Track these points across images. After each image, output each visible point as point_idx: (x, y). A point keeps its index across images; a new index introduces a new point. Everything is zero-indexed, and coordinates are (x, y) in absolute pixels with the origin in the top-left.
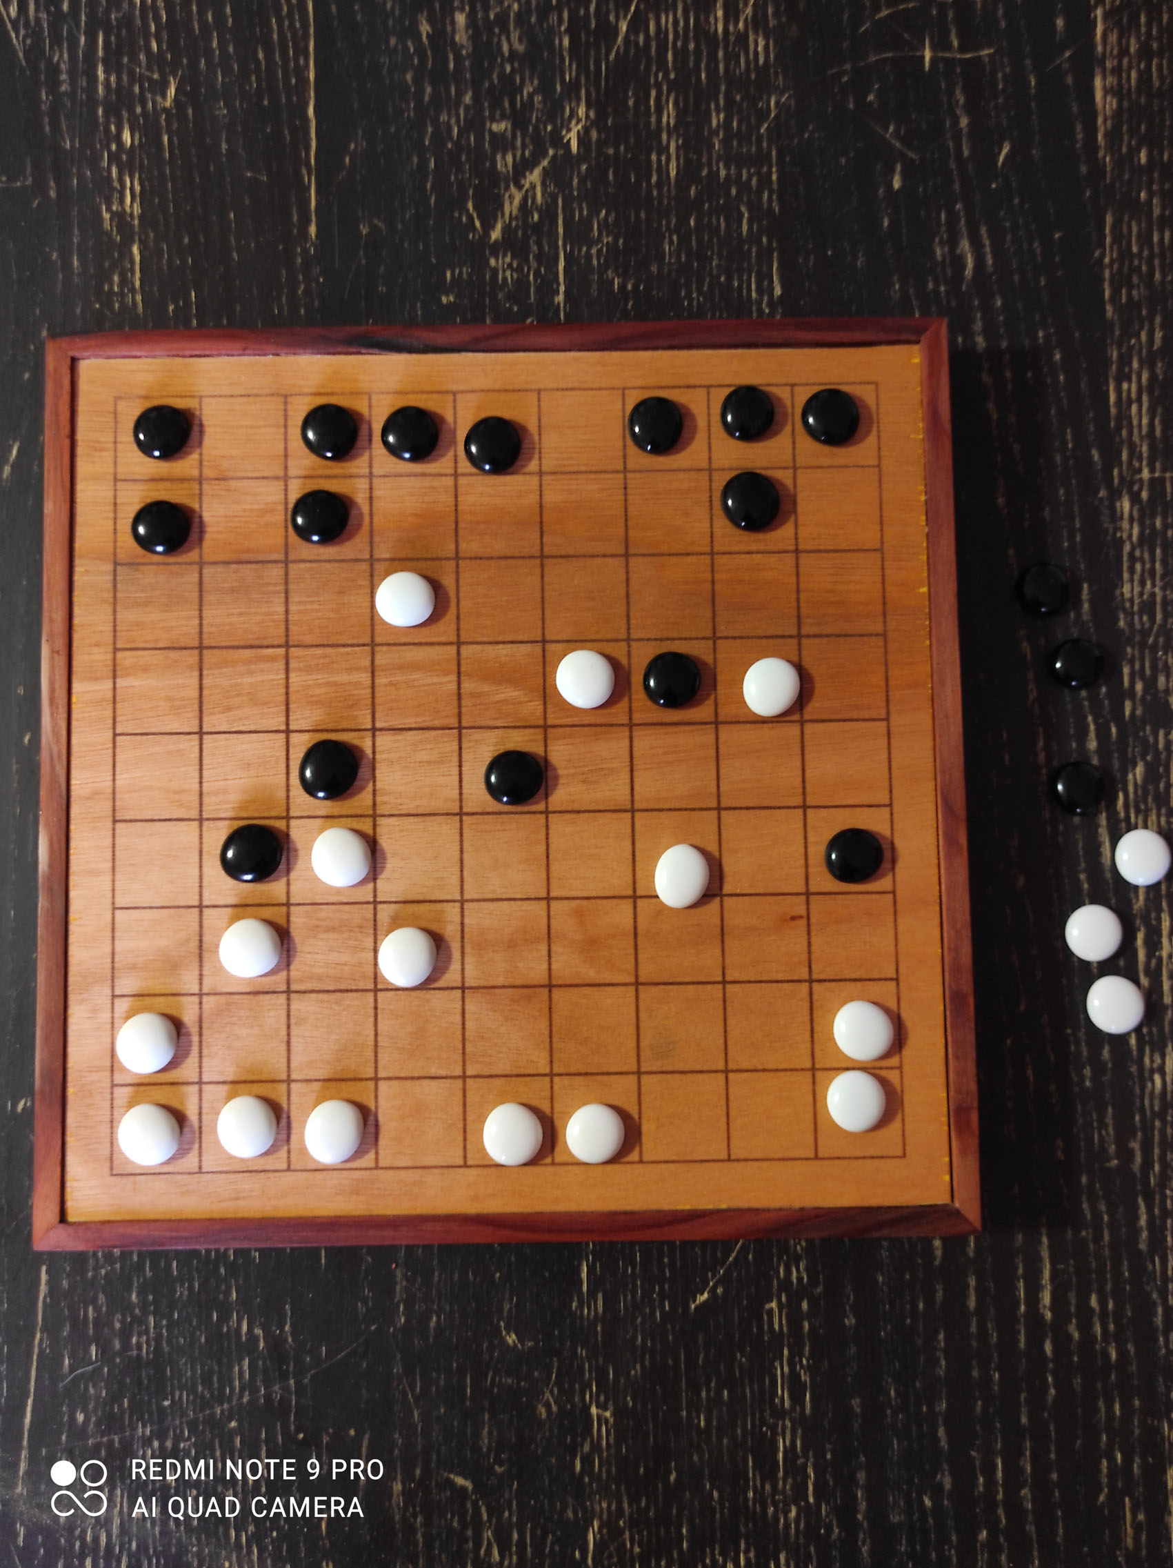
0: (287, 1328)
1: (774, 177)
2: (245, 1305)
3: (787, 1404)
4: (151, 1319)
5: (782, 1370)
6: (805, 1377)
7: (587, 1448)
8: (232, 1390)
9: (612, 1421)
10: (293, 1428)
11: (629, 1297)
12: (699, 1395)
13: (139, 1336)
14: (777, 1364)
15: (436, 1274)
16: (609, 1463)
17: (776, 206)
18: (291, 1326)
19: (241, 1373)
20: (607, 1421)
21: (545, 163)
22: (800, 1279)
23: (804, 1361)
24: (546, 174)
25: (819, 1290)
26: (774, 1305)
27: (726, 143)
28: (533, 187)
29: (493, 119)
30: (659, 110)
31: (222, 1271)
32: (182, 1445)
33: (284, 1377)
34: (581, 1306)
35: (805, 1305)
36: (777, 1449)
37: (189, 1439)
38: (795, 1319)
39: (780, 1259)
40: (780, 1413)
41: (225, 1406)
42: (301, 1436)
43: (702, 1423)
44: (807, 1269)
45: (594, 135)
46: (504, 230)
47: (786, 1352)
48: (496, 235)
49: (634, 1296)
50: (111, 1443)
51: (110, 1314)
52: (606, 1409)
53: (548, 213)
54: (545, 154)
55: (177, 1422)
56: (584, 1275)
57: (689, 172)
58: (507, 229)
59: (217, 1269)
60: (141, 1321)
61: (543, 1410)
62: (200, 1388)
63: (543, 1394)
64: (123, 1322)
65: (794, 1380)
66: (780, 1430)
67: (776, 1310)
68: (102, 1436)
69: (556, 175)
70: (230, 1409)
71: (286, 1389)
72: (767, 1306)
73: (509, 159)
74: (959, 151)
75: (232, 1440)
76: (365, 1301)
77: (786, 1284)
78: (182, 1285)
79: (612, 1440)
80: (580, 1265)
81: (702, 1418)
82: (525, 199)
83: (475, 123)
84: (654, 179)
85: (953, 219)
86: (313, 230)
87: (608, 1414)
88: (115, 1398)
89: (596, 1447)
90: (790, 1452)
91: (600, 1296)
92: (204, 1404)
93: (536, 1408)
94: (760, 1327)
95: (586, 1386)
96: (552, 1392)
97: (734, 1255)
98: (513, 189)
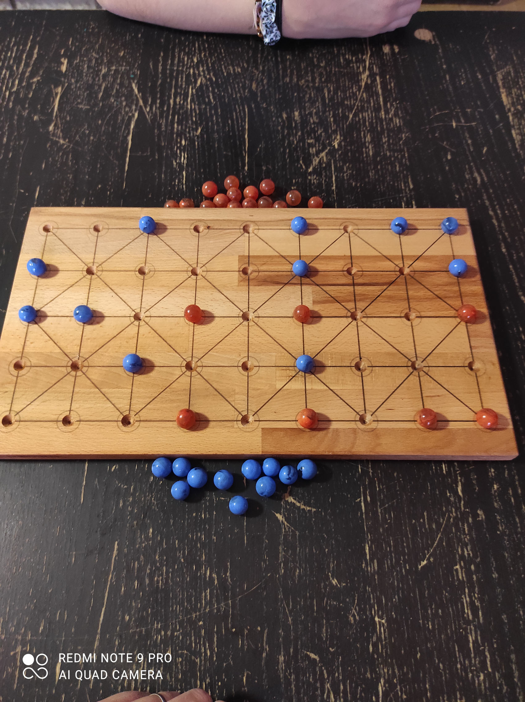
0: (228, 574)
1: (406, 155)
2: (209, 562)
3: (471, 617)
4: (165, 568)
5: (466, 600)
6: (477, 604)
7: (375, 639)
8: (201, 604)
9: (386, 624)
10: (230, 625)
11: (389, 562)
12: (427, 612)
13: (158, 577)
14: (463, 596)
15: (298, 549)
16: (386, 647)
17: (408, 163)
18: (230, 573)
19: (206, 596)
20: (383, 624)
21: (327, 151)
22: (469, 554)
23: (476, 595)
24: (327, 154)
25: (479, 560)
26: (458, 567)
27: (389, 145)
28: (323, 157)
29: (308, 139)
30: (365, 137)
31: (199, 545)
32: (176, 634)
33: (226, 599)
34: (367, 566)
35: (473, 567)
36: (469, 641)
37: (179, 630)
38: (469, 573)
39: (458, 545)
40: (468, 622)
41: (198, 613)
42: (234, 630)
43: (430, 627)
44: (471, 550)
45: (343, 143)
46: (313, 169)
47: (467, 590)
48: (310, 170)
49: (391, 561)
50: (141, 631)
51: (146, 565)
52: (383, 619)
53: (329, 164)
54: (327, 148)
55: (174, 621)
56: (367, 551)
57: (376, 154)
58: (314, 168)
59: (196, 544)
60: (159, 569)
61: (352, 619)
62: (186, 604)
63: (352, 610)
64: (150, 569)
65: (472, 604)
66: (469, 631)
67: (459, 569)
68: (137, 629)
69: (332, 152)
70: (200, 615)
71: (227, 605)
72: (455, 568)
73: (314, 149)
74: (469, 150)
75: (200, 632)
76: (265, 561)
77: (462, 557)
78: (180, 552)
79: (387, 636)
80: (365, 546)
81: (430, 624)
82: (320, 160)
83: (302, 139)
84: (365, 155)
85: (470, 168)
86: (246, 168)
87: (383, 621)
88: (144, 608)
89: (379, 639)
90: (475, 642)
91: (375, 561)
92: (188, 612)
93: (348, 617)
94: (453, 578)
95: (372, 606)
96: (355, 609)
97: (436, 542)
98: (315, 157)
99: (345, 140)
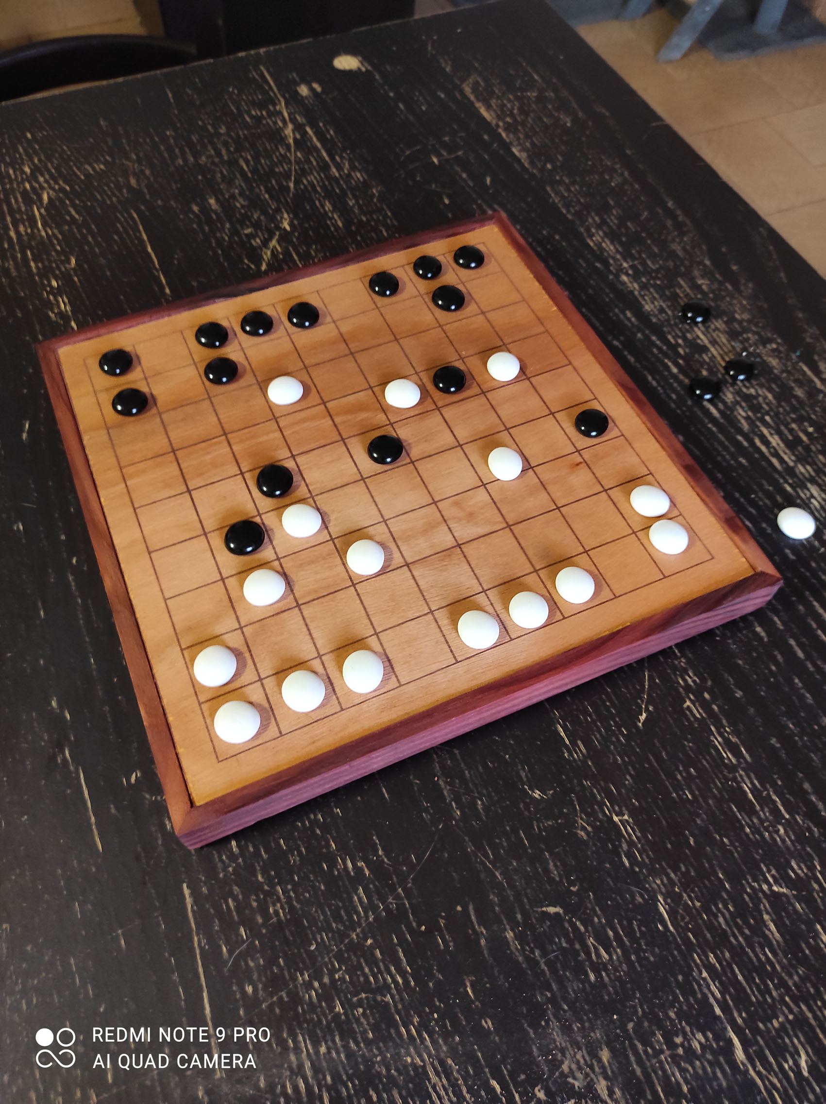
0: (380, 852)
1: (389, 214)
2: (344, 850)
3: (734, 761)
4: (279, 889)
5: (717, 741)
6: (734, 739)
7: (625, 846)
8: (358, 914)
9: (631, 820)
10: (414, 924)
11: (598, 736)
12: (676, 779)
13: (274, 905)
14: (712, 738)
15: (467, 772)
16: (645, 851)
17: (396, 223)
18: (383, 850)
19: (360, 899)
20: (627, 821)
21: (277, 237)
22: (694, 681)
23: (727, 729)
24: (278, 241)
25: (709, 683)
26: (688, 703)
27: (360, 207)
28: (275, 247)
29: (243, 229)
30: (323, 206)
31: (318, 832)
32: (337, 976)
33: (393, 889)
34: (571, 754)
35: (706, 696)
36: (745, 792)
37: (340, 969)
38: (705, 706)
39: (675, 675)
40: (733, 768)
41: (358, 930)
42: (423, 928)
43: (690, 797)
44: (695, 675)
45: (296, 222)
46: (267, 265)
47: (713, 729)
48: (264, 267)
49: (600, 732)
50: (281, 998)
51: (246, 897)
52: (624, 815)
53: (287, 253)
54: (275, 234)
55: (327, 959)
56: (563, 734)
57: (348, 223)
58: (268, 265)
59: (314, 832)
60: (271, 893)
61: (583, 833)
62: (334, 925)
63: (577, 822)
64: (258, 900)
65: (727, 743)
66: (739, 779)
67: (692, 706)
68: (272, 998)
69: (285, 237)
70: (363, 931)
71: (398, 897)
72: (685, 706)
73: (258, 240)
74: (469, 186)
75: (373, 955)
76: (426, 810)
77: (687, 688)
78: (293, 855)
79: (639, 834)
80: (556, 728)
81: (687, 792)
82: (272, 252)
83: (234, 232)
84: (332, 229)
85: (480, 207)
86: (168, 291)
87: (626, 817)
88: (272, 962)
89: (631, 844)
90: (754, 790)
91: (579, 742)
92: (342, 936)
93: (577, 834)
94: (688, 720)
95: (601, 805)
96: (582, 819)
97: (647, 683)
98: (264, 250)
99: (296, 216)
